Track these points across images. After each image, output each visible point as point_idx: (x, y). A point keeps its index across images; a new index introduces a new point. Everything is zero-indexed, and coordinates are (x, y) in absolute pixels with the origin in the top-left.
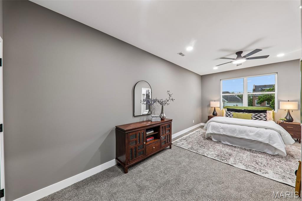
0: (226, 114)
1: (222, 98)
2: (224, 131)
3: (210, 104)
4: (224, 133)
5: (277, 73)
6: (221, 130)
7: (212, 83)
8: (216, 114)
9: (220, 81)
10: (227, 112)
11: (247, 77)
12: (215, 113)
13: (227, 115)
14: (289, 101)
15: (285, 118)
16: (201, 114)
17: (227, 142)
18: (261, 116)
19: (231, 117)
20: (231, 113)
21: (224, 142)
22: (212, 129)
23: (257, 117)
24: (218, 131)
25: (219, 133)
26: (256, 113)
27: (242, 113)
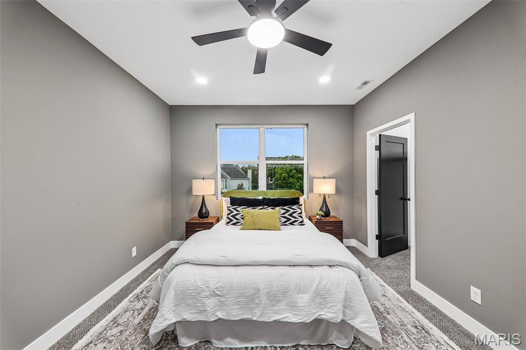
0: (229, 214)
1: (219, 171)
2: (221, 305)
3: (191, 188)
4: (220, 315)
5: (307, 125)
6: (211, 303)
7: (199, 130)
8: (206, 213)
9: (216, 129)
10: (229, 210)
11: (265, 126)
12: (204, 211)
13: (229, 216)
14: (324, 178)
15: (320, 210)
16: (170, 216)
17: (229, 340)
18: (295, 212)
19: (239, 222)
20: (238, 211)
21: (220, 344)
22: (177, 305)
23: (288, 216)
24: (198, 311)
25: (202, 319)
26: (285, 208)
27: (261, 209)
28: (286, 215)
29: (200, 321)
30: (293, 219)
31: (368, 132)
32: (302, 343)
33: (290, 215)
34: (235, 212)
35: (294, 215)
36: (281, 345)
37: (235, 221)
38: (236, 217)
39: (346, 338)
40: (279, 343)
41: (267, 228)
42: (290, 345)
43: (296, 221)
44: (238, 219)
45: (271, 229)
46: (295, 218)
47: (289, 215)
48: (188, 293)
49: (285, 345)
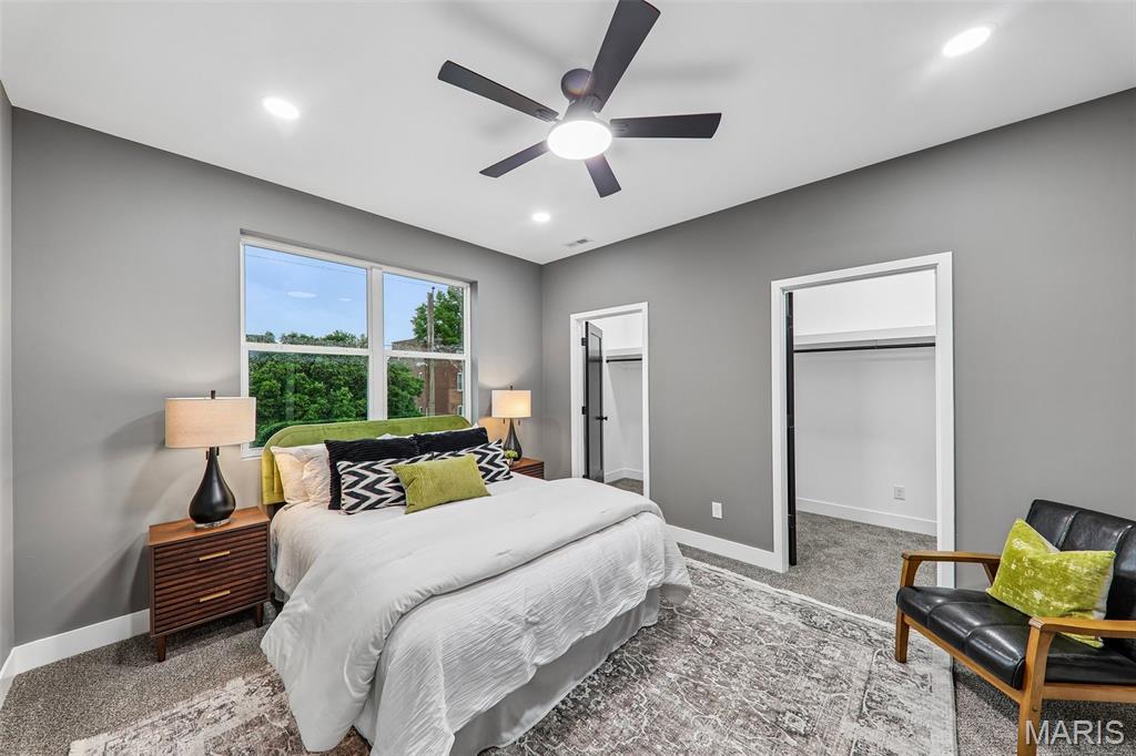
1: (245, 371)
2: (540, 641)
4: (542, 659)
5: (473, 283)
6: (526, 645)
13: (356, 489)
17: (529, 714)
18: (496, 456)
19: (387, 499)
20: (379, 472)
21: (514, 734)
22: (451, 697)
23: (487, 466)
24: (499, 680)
25: (510, 690)
26: (477, 449)
27: (430, 459)
28: (483, 464)
29: (509, 695)
30: (496, 470)
31: (572, 316)
32: (615, 649)
33: (489, 463)
34: (373, 477)
35: (497, 461)
36: (594, 670)
37: (374, 498)
38: (376, 487)
39: (655, 608)
40: (590, 669)
41: (466, 494)
42: (603, 661)
43: (500, 473)
44: (383, 492)
45: (473, 495)
46: (499, 466)
47: (487, 463)
48: (478, 651)
49: (598, 667)
